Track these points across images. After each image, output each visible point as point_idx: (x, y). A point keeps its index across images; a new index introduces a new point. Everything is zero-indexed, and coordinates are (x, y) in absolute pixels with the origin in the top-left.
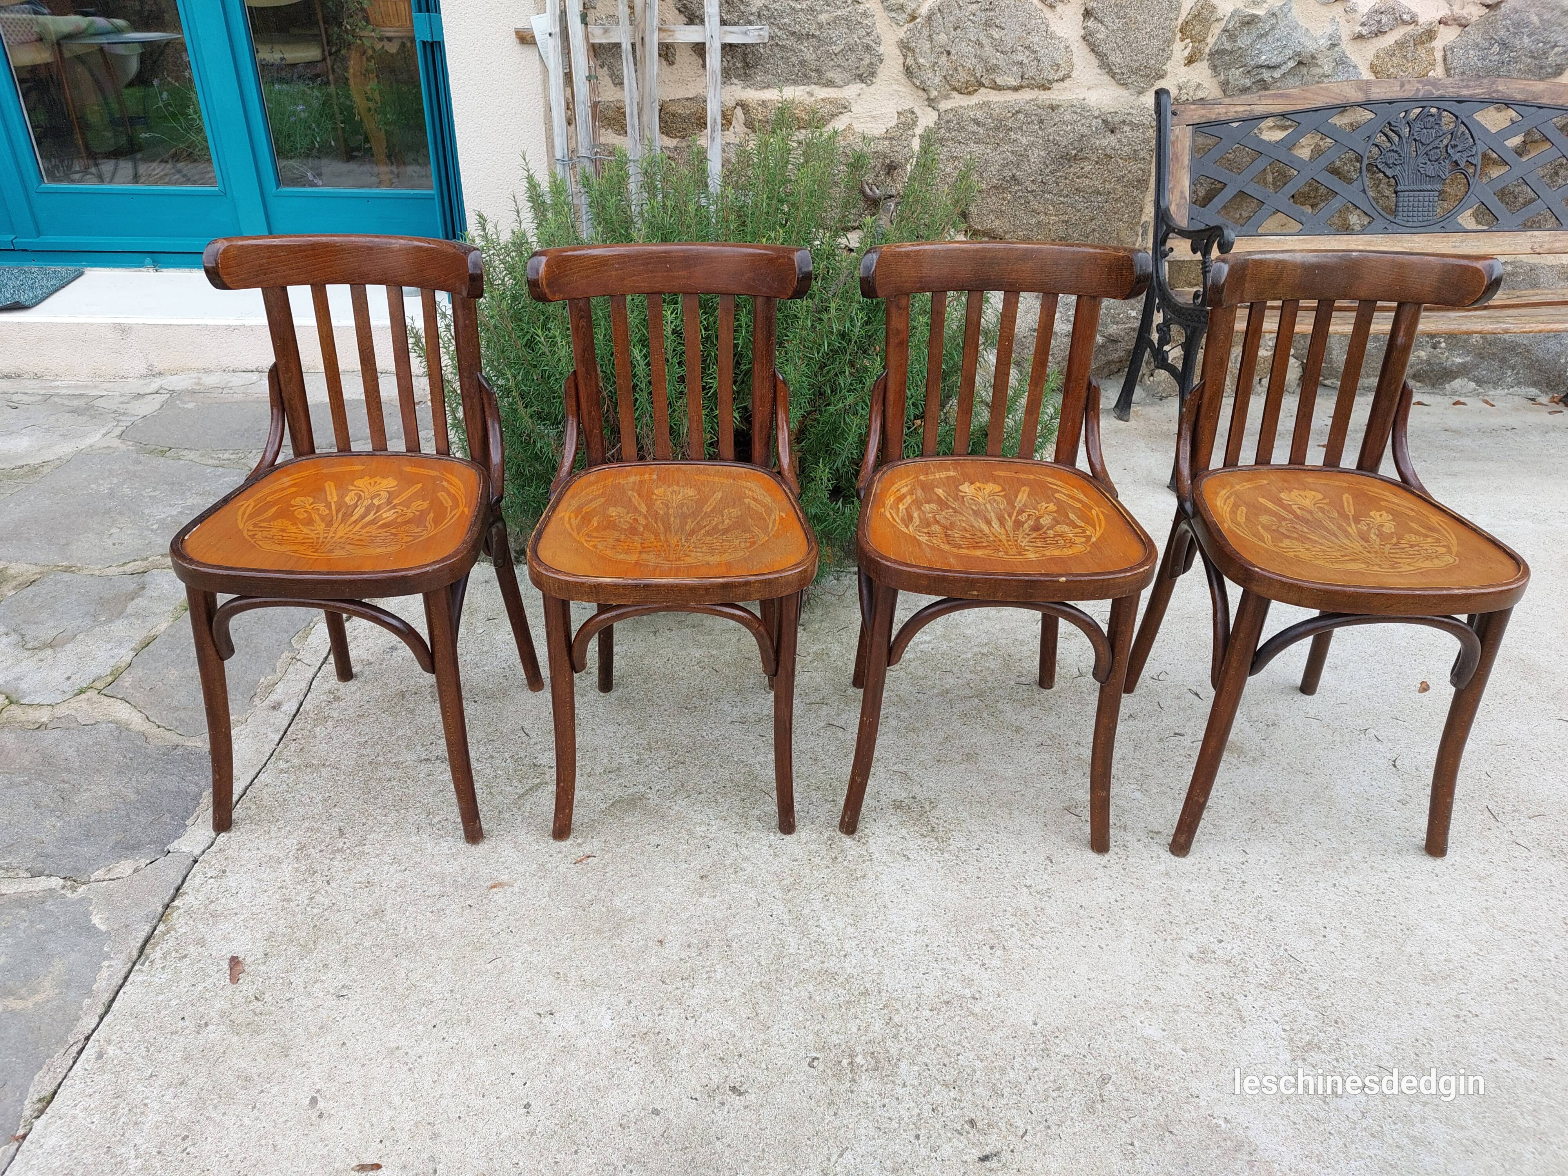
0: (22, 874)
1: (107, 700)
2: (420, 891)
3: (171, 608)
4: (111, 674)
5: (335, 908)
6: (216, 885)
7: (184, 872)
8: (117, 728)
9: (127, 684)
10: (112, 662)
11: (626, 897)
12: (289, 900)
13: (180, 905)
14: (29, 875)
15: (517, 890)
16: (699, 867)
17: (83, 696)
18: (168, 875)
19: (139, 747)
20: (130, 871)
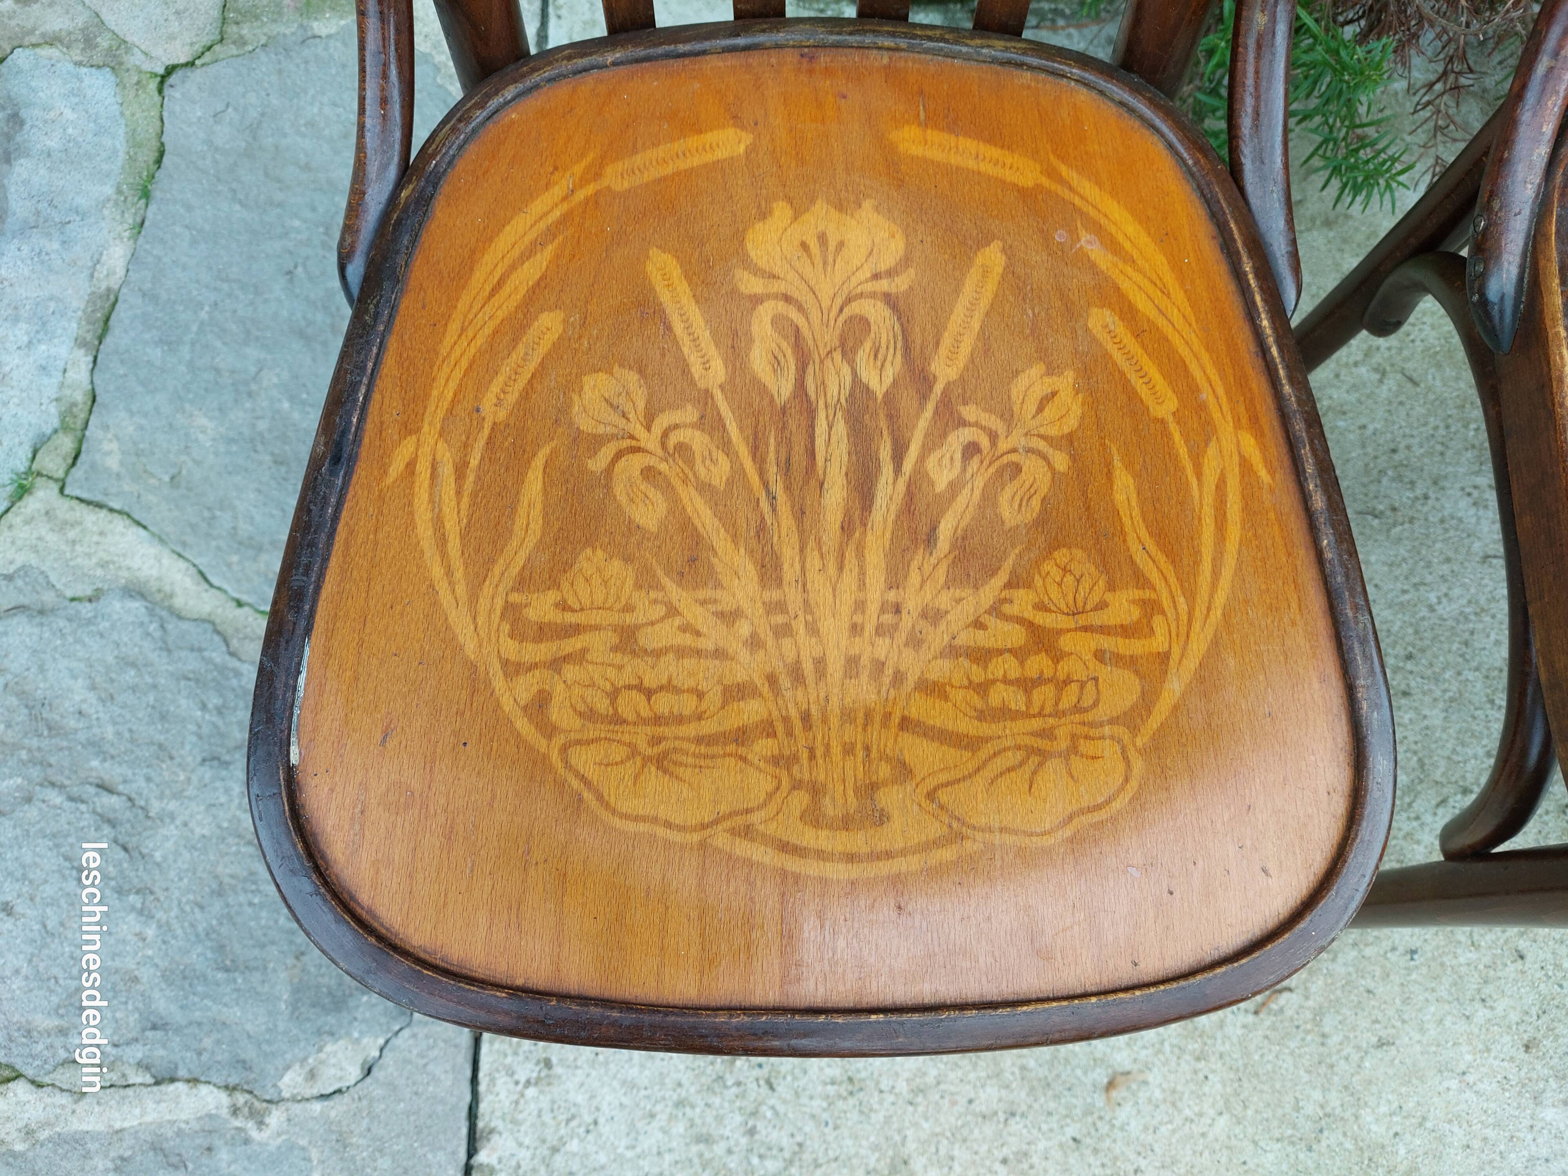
0: (136, 1078)
1: (92, 518)
2: (963, 1101)
3: (109, 190)
4: (64, 427)
5: (807, 1157)
6: (545, 1104)
7: (468, 1073)
8: (151, 612)
9: (113, 463)
10: (50, 385)
11: (1384, 1109)
12: (706, 1139)
13: (493, 1161)
14: (149, 1080)
15: (1158, 1094)
16: (1514, 1017)
17: (32, 504)
18: (435, 1080)
19: (222, 669)
20: (354, 1073)
